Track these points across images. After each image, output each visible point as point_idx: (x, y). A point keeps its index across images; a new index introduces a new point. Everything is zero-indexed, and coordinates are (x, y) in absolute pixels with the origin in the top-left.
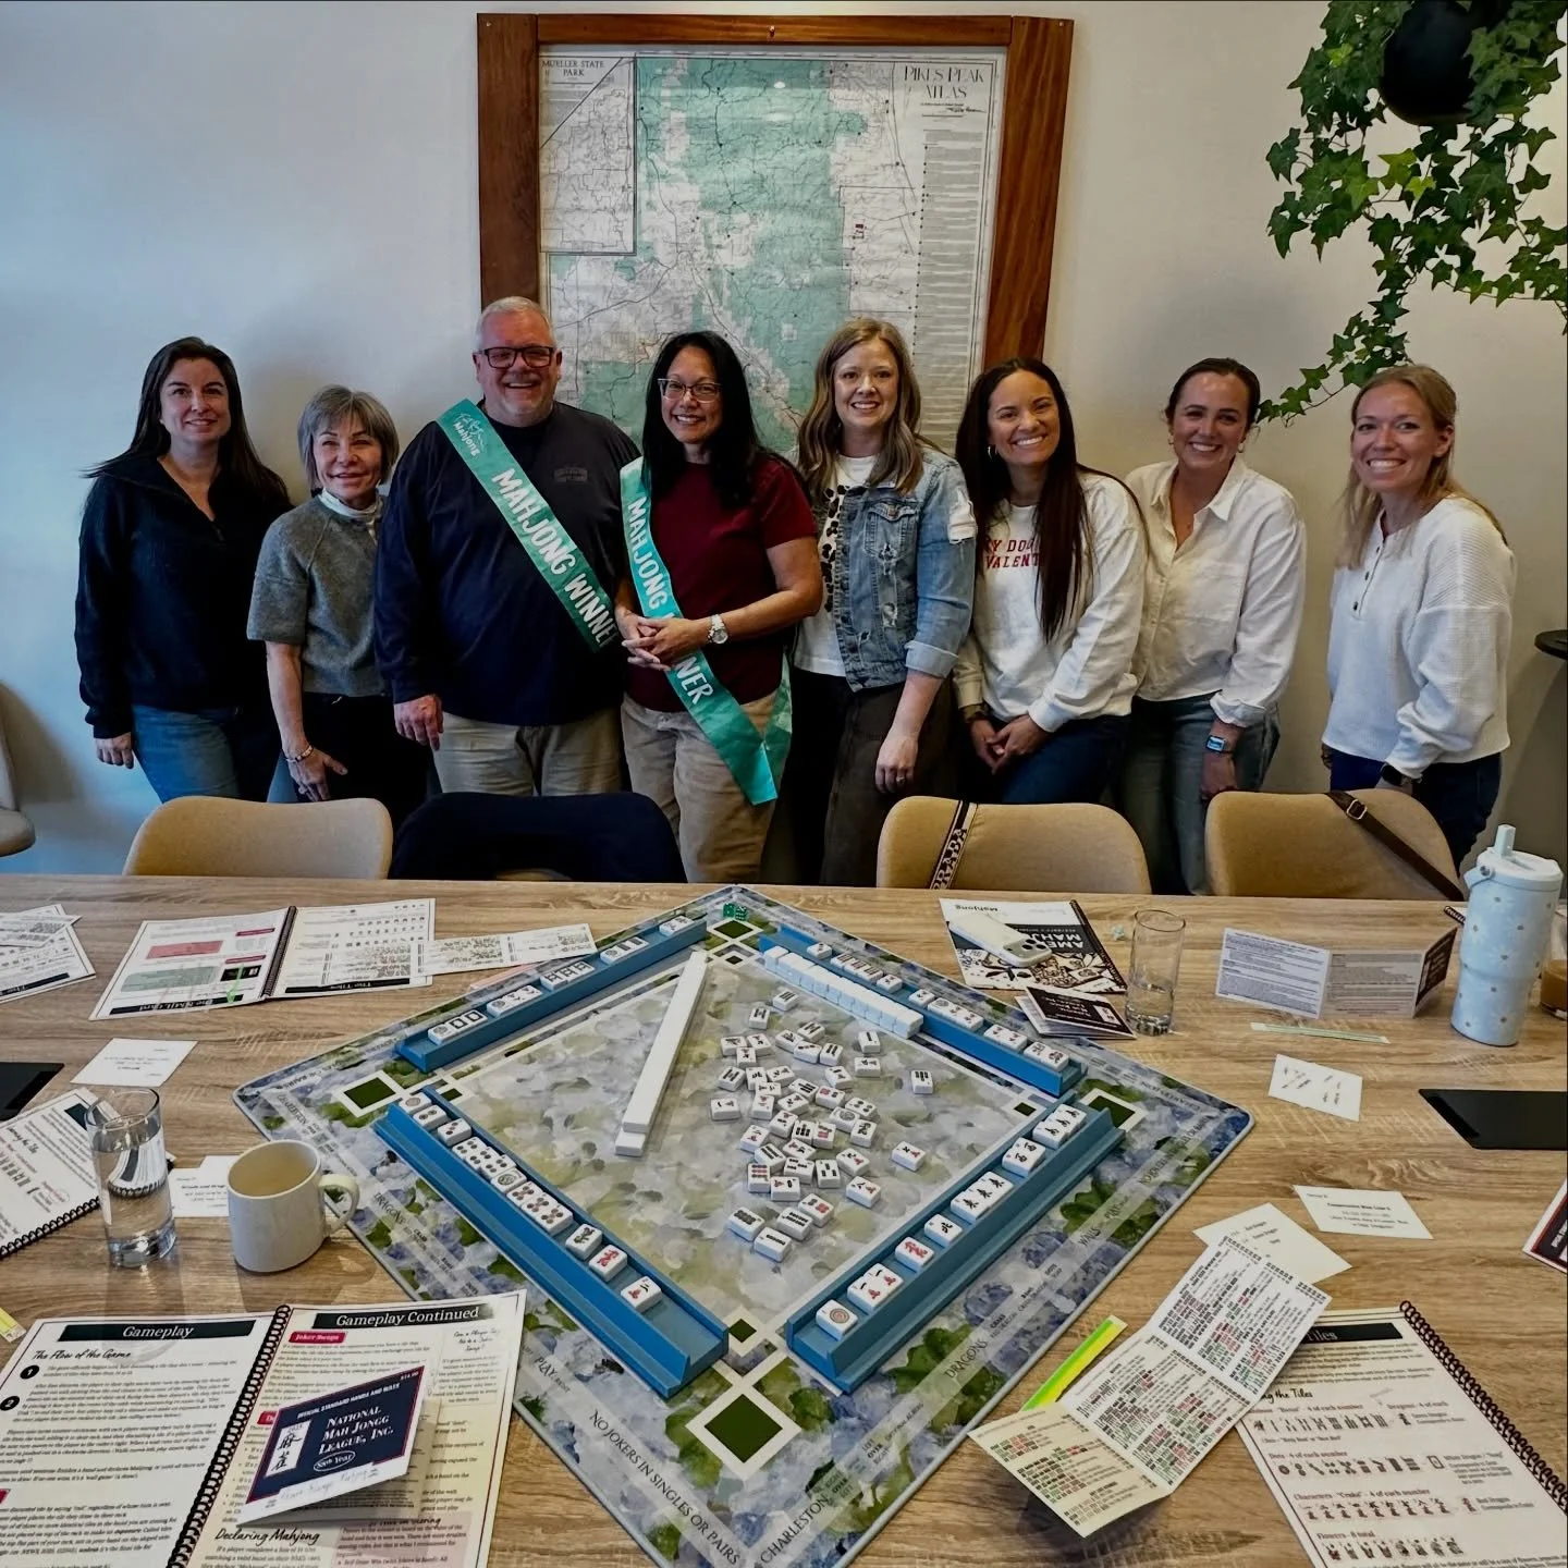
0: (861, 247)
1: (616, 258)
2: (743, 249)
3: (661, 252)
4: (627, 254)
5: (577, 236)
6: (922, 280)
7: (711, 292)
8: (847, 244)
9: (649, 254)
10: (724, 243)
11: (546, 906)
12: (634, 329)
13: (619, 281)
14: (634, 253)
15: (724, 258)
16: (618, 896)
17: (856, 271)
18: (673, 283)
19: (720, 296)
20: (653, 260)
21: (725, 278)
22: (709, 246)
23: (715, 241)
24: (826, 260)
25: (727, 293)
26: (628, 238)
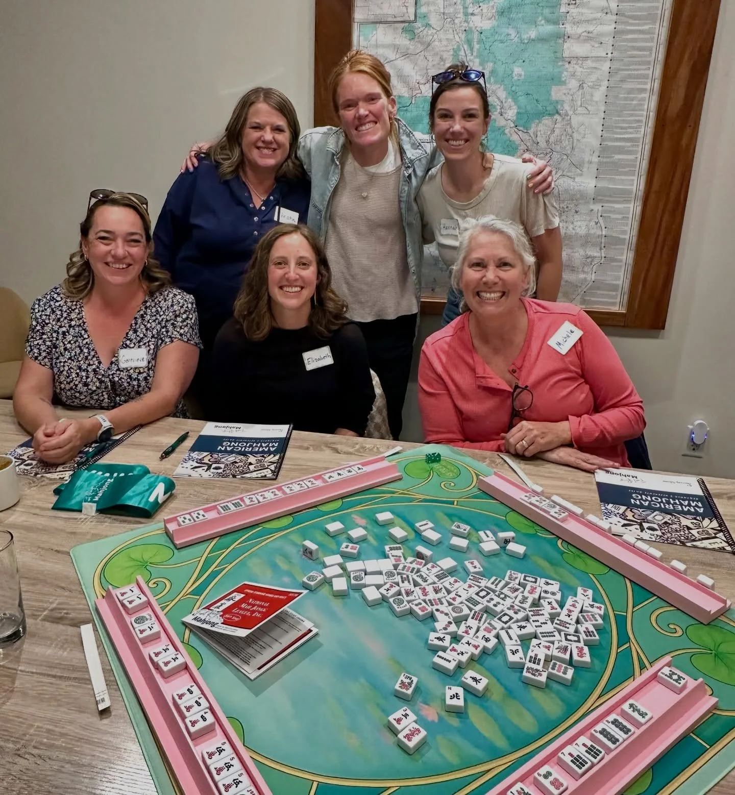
0: (573, 10)
1: (403, 25)
2: (490, 15)
3: (433, 20)
4: (409, 22)
5: (378, 11)
6: (616, 33)
7: (466, 47)
8: (563, 9)
9: (425, 22)
10: (476, 11)
11: (308, 448)
12: (413, 74)
13: (403, 41)
14: (415, 21)
15: (477, 22)
16: (357, 446)
17: (569, 29)
18: (440, 41)
19: (472, 49)
20: (428, 25)
21: (476, 36)
22: (466, 14)
23: (470, 11)
24: (548, 21)
25: (476, 46)
26: (411, 10)
